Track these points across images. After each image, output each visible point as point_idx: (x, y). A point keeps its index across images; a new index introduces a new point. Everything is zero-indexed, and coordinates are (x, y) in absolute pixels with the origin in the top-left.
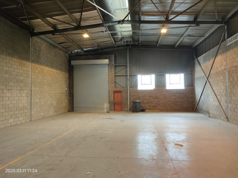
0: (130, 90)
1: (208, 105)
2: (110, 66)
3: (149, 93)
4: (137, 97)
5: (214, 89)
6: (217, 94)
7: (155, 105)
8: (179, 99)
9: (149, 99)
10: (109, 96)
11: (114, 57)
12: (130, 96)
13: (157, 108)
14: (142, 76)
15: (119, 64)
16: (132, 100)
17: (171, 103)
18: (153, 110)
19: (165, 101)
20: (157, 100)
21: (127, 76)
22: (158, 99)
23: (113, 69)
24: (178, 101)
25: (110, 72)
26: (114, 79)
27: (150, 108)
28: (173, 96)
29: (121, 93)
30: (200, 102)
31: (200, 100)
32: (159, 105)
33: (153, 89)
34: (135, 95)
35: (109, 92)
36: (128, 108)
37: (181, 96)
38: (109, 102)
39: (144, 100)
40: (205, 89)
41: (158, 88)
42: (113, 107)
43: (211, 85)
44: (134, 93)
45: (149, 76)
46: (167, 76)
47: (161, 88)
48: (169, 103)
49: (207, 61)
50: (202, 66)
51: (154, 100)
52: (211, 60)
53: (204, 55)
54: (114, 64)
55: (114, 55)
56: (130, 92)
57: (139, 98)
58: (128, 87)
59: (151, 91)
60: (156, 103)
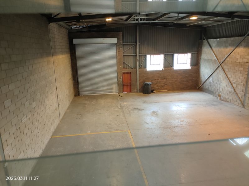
0: (139, 72)
1: (219, 88)
2: (118, 46)
3: (158, 73)
4: (146, 78)
5: (229, 76)
6: (232, 81)
7: (163, 85)
8: (185, 78)
9: (158, 80)
10: (118, 78)
11: (121, 35)
12: (139, 77)
13: (164, 88)
14: (151, 56)
15: (126, 43)
16: (141, 81)
17: (177, 82)
18: (161, 90)
19: (172, 81)
20: (164, 80)
21: (136, 55)
22: (166, 79)
23: (121, 49)
24: (184, 80)
25: (118, 51)
26: (122, 60)
27: (158, 88)
28: (180, 76)
29: (130, 74)
30: (206, 82)
31: (207, 81)
32: (167, 84)
33: (162, 70)
34: (145, 76)
35: (117, 73)
36: (137, 89)
37: (187, 76)
38: (118, 84)
39: (153, 81)
40: (215, 72)
41: (166, 68)
42: (122, 89)
43: (226, 72)
44: (143, 74)
45: (159, 56)
46: (176, 55)
47: (169, 68)
48: (176, 82)
49: (223, 47)
50: (214, 50)
51: (163, 80)
52: (228, 48)
53: (218, 39)
54: (122, 43)
55: (122, 32)
56: (139, 73)
57: (148, 79)
58: (138, 68)
59: (160, 71)
60: (163, 83)
